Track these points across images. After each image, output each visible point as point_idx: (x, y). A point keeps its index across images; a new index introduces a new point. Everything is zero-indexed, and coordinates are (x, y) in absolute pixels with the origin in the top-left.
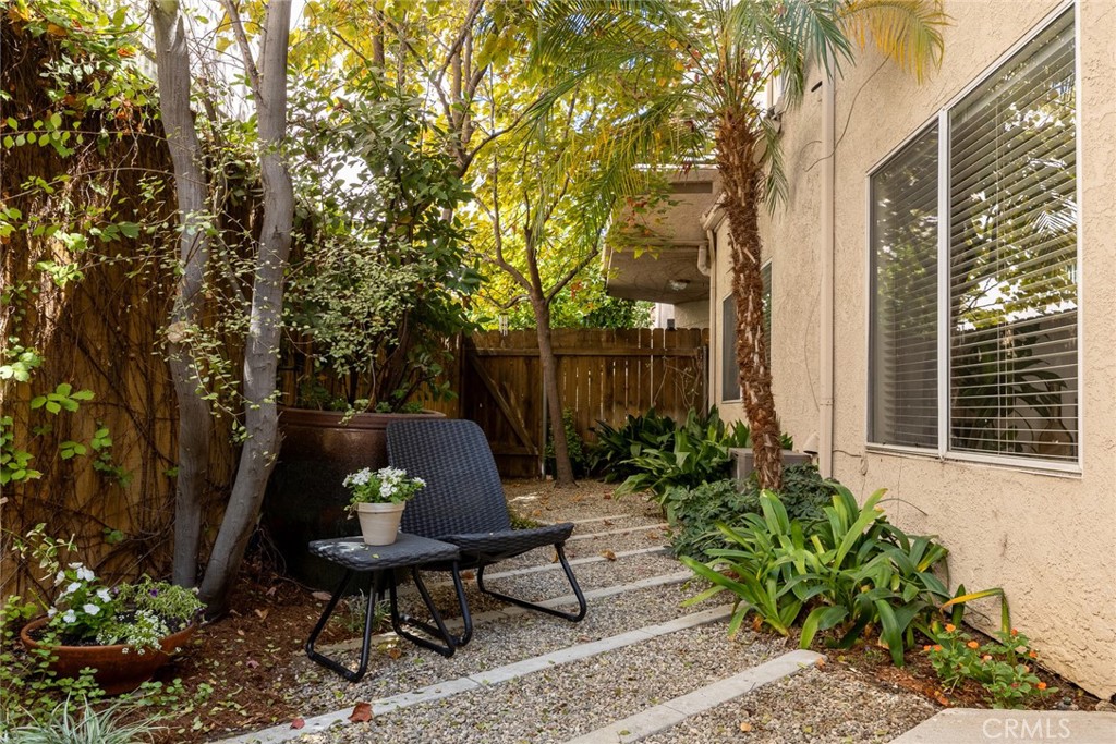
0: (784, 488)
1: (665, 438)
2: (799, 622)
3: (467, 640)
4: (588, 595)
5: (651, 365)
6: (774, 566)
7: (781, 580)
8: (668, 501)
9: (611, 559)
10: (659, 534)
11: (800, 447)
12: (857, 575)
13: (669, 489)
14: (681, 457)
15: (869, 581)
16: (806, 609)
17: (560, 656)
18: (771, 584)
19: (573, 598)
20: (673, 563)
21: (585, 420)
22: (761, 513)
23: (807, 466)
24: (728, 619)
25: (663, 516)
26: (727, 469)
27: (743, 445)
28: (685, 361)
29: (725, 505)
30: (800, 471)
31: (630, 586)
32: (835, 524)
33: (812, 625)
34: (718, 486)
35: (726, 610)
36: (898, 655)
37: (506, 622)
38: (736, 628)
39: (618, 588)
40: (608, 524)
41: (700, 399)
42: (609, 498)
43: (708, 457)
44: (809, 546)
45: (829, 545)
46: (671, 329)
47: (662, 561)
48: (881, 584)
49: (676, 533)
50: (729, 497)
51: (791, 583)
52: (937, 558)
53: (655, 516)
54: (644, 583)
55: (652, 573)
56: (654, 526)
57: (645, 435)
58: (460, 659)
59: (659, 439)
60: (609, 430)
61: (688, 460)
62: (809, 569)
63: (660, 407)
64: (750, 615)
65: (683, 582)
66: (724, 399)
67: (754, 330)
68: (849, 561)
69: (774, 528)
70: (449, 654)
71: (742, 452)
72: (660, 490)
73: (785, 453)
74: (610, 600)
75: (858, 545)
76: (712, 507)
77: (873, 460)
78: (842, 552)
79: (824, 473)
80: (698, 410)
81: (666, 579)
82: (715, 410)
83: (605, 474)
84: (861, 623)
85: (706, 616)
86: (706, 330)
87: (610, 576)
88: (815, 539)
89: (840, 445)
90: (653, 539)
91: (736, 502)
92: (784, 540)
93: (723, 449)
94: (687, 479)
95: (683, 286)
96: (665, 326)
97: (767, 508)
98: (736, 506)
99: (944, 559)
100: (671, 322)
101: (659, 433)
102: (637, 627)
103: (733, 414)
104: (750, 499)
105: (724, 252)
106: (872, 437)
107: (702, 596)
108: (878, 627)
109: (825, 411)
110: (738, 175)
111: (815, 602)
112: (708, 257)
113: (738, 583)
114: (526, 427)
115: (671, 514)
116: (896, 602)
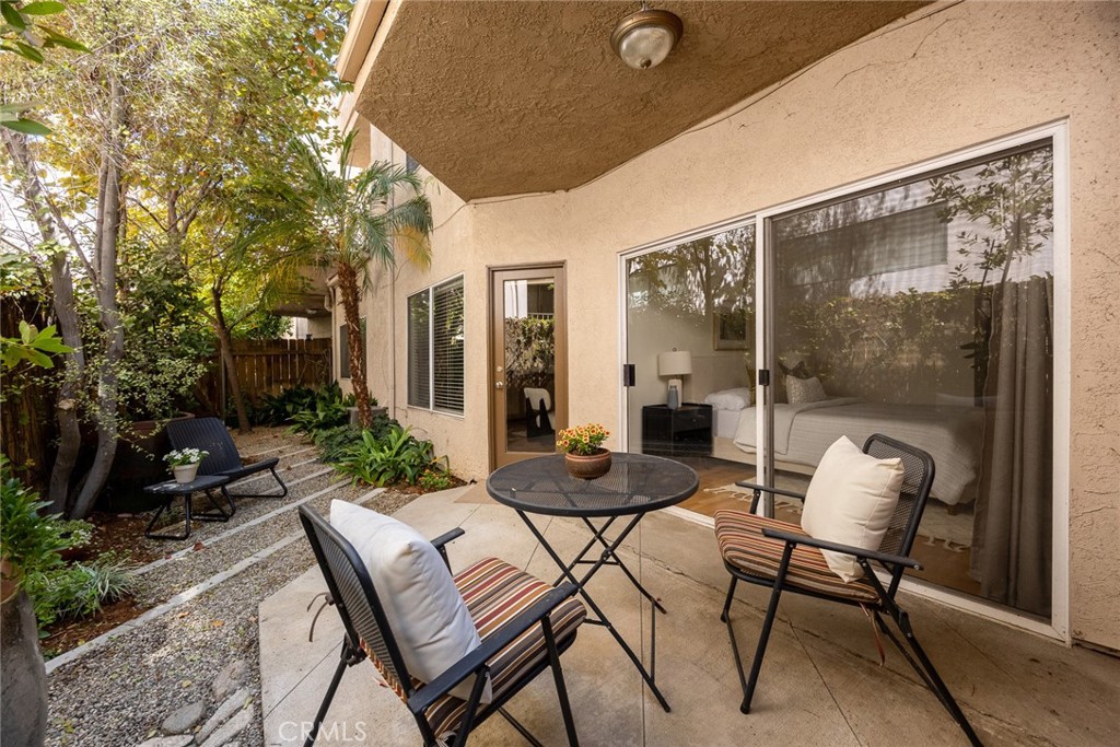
0: (373, 426)
1: (308, 400)
2: (378, 479)
3: (232, 514)
4: (287, 485)
5: (297, 360)
6: (368, 461)
7: (371, 466)
8: (315, 436)
9: (289, 469)
10: (312, 453)
11: (381, 405)
12: (399, 459)
13: (315, 431)
14: (321, 415)
15: (403, 460)
16: (381, 474)
17: (280, 511)
18: (367, 468)
19: (280, 487)
20: (321, 466)
21: (253, 393)
22: (362, 439)
23: (383, 414)
24: (350, 483)
25: (313, 443)
26: (345, 419)
27: (353, 405)
28: (318, 357)
29: (346, 436)
30: (380, 417)
31: (303, 479)
32: (393, 440)
33: (382, 479)
34: (342, 428)
35: (349, 480)
36: (412, 483)
37: (246, 504)
38: (354, 486)
39: (297, 481)
40: (281, 452)
41: (328, 376)
42: (276, 437)
43: (336, 413)
44: (383, 451)
45: (390, 449)
46: (308, 339)
47: (316, 466)
48: (407, 461)
49: (322, 451)
50: (348, 433)
51: (375, 466)
52: (429, 448)
53: (307, 443)
54: (310, 477)
55: (312, 472)
56: (308, 449)
57: (296, 399)
58: (231, 522)
59: (304, 401)
60: (270, 398)
61: (325, 417)
62: (382, 460)
63: (303, 382)
64: (359, 480)
65: (328, 473)
66: (342, 377)
67: (358, 360)
68: (398, 454)
69: (368, 445)
70: (226, 521)
71: (354, 409)
72: (310, 431)
73: (373, 408)
74: (295, 486)
75: (400, 448)
76: (339, 439)
77: (410, 412)
78: (394, 452)
79: (391, 417)
80: (327, 383)
81: (320, 473)
82: (337, 383)
83: (269, 422)
84: (400, 475)
85: (340, 484)
86: (330, 340)
87: (291, 477)
88: (385, 447)
89: (397, 405)
90: (309, 456)
91: (352, 435)
92: (373, 451)
93: (343, 409)
94: (325, 425)
95: (315, 312)
96: (305, 338)
97: (365, 438)
98: (351, 436)
99: (432, 447)
100: (308, 336)
101: (305, 398)
102: (310, 494)
103: (347, 387)
104: (358, 433)
105: (339, 297)
106: (409, 403)
107: (339, 477)
108: (406, 476)
109: (391, 391)
110: (349, 291)
111: (384, 471)
112: (331, 301)
113: (354, 469)
114: (210, 400)
115: (317, 442)
116: (412, 466)
